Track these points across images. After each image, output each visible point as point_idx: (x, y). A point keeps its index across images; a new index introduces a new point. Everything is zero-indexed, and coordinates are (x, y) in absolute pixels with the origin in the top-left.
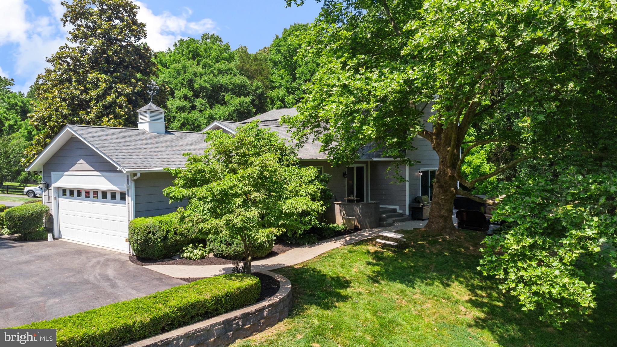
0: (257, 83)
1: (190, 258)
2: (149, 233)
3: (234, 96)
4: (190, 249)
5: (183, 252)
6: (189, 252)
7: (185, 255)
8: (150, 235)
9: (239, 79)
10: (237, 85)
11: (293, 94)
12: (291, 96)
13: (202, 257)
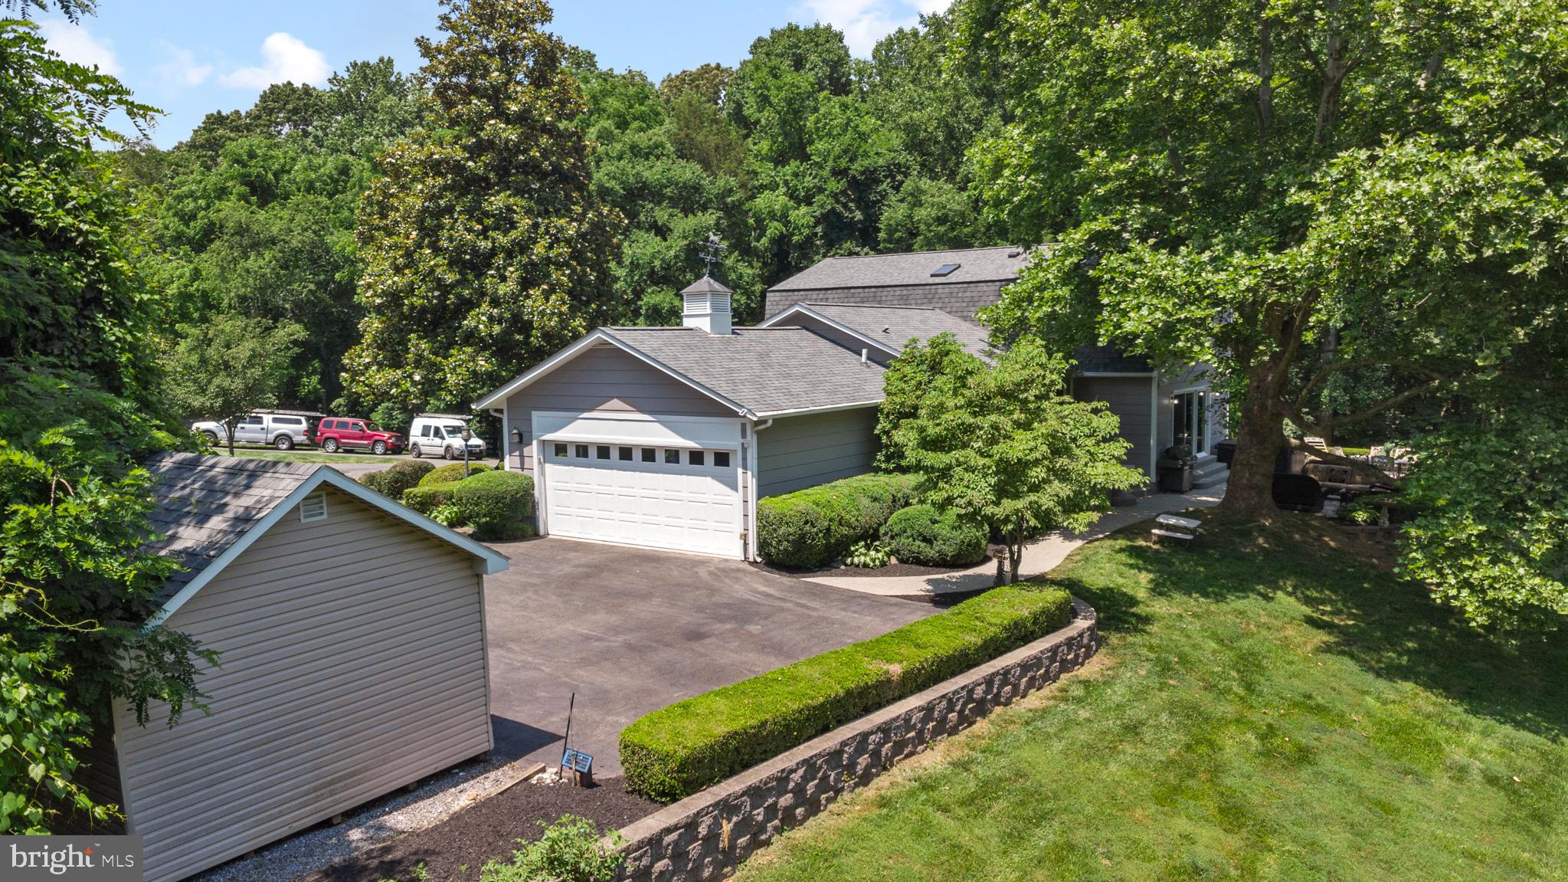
0: (724, 181)
1: (866, 565)
2: (806, 522)
3: (676, 211)
4: (863, 550)
5: (851, 555)
6: (861, 555)
7: (856, 560)
8: (807, 527)
9: (688, 171)
10: (685, 186)
11: (809, 204)
12: (804, 209)
13: (883, 564)
